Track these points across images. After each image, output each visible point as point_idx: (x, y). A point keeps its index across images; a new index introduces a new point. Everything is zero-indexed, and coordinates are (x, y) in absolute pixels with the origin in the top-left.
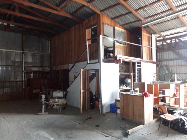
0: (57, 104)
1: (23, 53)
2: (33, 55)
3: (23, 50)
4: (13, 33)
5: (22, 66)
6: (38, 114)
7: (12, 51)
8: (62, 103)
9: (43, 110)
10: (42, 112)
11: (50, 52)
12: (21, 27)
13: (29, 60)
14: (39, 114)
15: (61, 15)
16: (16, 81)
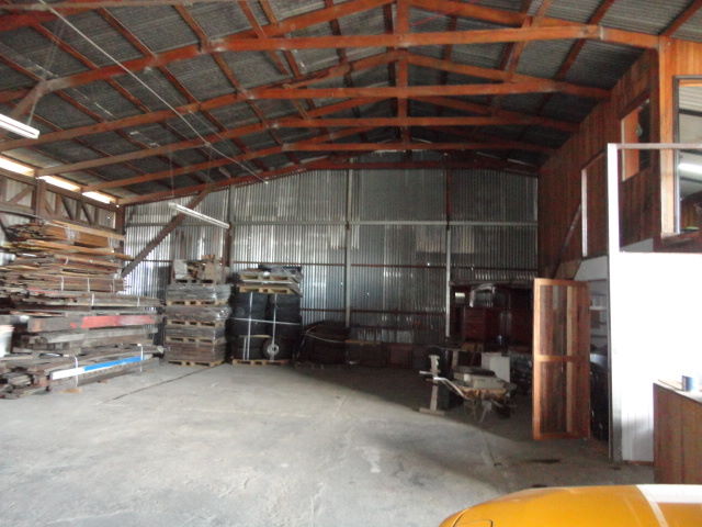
0: (467, 390)
1: (448, 227)
2: (478, 231)
3: (448, 219)
4: (422, 172)
5: (445, 268)
6: (418, 410)
7: (417, 223)
8: (484, 391)
9: (434, 403)
10: (428, 406)
11: (536, 218)
12: (442, 152)
13: (467, 246)
14: (422, 409)
15: (514, 92)
16: (429, 313)
